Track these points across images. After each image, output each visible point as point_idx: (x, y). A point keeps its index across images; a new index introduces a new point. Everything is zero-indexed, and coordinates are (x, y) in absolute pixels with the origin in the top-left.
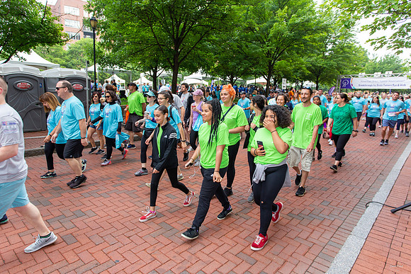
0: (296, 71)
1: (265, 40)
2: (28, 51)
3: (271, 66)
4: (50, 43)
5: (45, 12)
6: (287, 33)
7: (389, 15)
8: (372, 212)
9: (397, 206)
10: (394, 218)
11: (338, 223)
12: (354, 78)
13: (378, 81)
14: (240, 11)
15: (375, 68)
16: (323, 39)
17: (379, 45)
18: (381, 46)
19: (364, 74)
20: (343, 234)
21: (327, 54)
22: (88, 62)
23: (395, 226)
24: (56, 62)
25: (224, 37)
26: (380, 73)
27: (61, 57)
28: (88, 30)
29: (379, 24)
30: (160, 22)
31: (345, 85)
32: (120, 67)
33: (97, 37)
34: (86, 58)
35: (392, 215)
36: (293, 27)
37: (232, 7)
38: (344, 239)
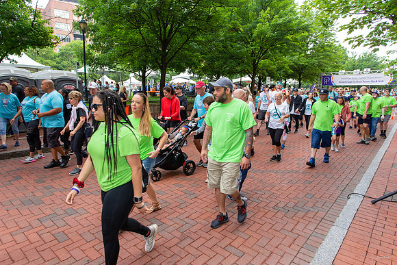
0: (279, 69)
1: (249, 40)
2: (19, 54)
3: (255, 66)
4: (41, 45)
5: (35, 16)
6: (270, 34)
7: (366, 15)
8: (354, 203)
9: (378, 197)
10: (374, 209)
11: (321, 214)
12: (335, 76)
13: (357, 78)
14: (224, 13)
15: (354, 65)
16: (304, 39)
17: (357, 43)
18: (359, 45)
19: (344, 71)
20: (326, 225)
21: (308, 53)
22: (78, 64)
23: (375, 216)
24: (47, 64)
25: (210, 37)
26: (359, 70)
27: (52, 59)
28: (78, 33)
29: (356, 24)
30: (148, 24)
31: (326, 82)
32: (111, 68)
33: (87, 39)
34: (76, 60)
35: (373, 206)
36: (276, 28)
37: (217, 9)
38: (327, 230)
